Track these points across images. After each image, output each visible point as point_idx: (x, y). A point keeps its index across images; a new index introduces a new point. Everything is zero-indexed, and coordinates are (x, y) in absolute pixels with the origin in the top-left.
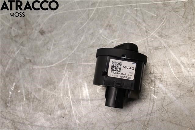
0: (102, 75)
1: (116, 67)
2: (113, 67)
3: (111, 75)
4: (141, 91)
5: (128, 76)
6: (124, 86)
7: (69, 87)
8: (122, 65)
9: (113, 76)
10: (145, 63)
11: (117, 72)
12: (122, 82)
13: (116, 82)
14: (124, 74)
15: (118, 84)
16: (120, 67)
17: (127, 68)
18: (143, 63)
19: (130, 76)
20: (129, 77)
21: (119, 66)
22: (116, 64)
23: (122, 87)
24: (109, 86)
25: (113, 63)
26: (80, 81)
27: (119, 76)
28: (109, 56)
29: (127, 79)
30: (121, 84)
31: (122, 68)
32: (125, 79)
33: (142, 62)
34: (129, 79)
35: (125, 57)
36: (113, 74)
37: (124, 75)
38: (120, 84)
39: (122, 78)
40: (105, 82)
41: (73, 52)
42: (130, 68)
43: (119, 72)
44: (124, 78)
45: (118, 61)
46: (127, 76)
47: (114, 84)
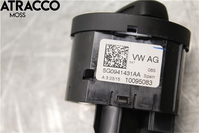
0: (84, 78)
1: (116, 58)
2: (108, 57)
3: (103, 77)
4: (179, 113)
5: (146, 79)
6: (136, 104)
7: (17, 109)
8: (130, 53)
9: (108, 80)
10: (186, 47)
11: (118, 69)
12: (130, 94)
13: (117, 92)
14: (135, 74)
15: (121, 98)
16: (125, 57)
17: (142, 58)
18: (181, 47)
19: (150, 77)
20: (147, 81)
21: (123, 56)
22: (116, 51)
23: (130, 104)
24: (101, 103)
25: (108, 47)
26: (41, 94)
27: (123, 80)
28: (97, 31)
29: (142, 85)
30: (129, 99)
31: (130, 59)
32: (138, 84)
33: (179, 44)
34: (148, 86)
35: (135, 32)
36: (110, 75)
37: (135, 77)
38: (126, 98)
39: (131, 84)
40: (90, 93)
41: (25, 30)
42: (150, 59)
43: (124, 70)
44: (135, 84)
45: (119, 43)
46: (142, 78)
47: (112, 99)
